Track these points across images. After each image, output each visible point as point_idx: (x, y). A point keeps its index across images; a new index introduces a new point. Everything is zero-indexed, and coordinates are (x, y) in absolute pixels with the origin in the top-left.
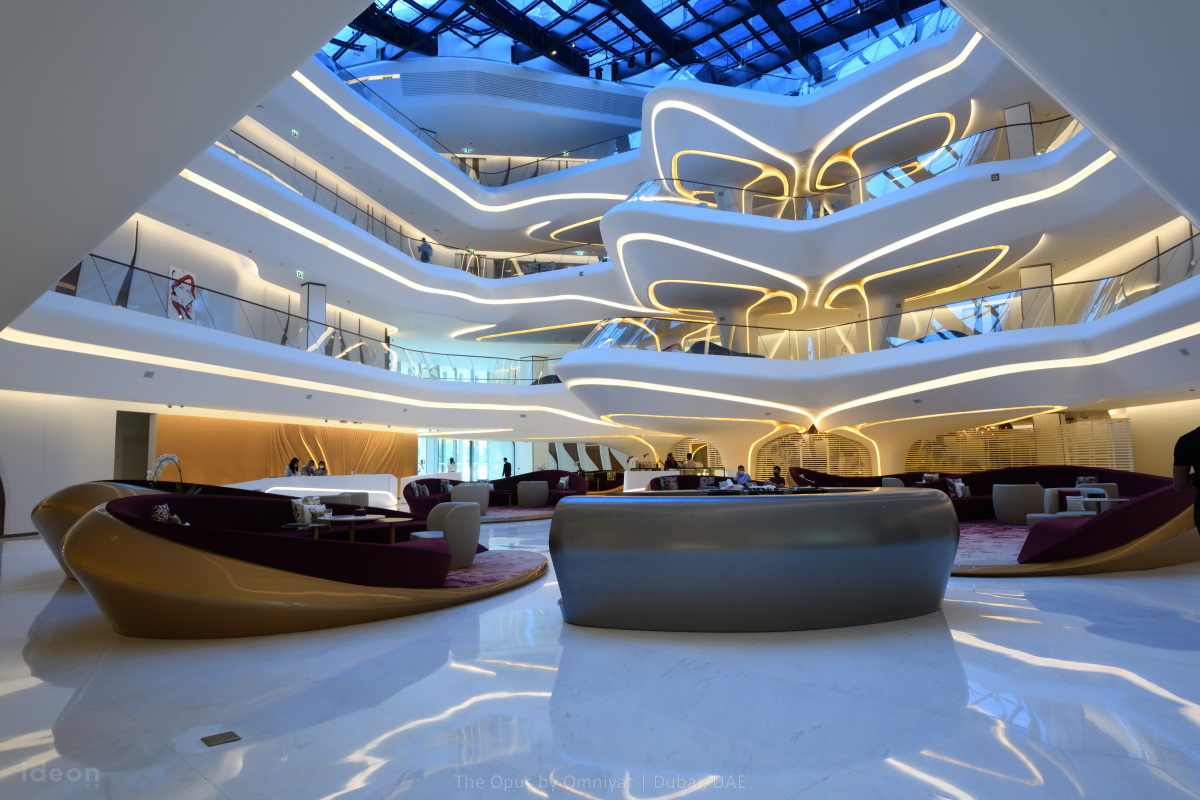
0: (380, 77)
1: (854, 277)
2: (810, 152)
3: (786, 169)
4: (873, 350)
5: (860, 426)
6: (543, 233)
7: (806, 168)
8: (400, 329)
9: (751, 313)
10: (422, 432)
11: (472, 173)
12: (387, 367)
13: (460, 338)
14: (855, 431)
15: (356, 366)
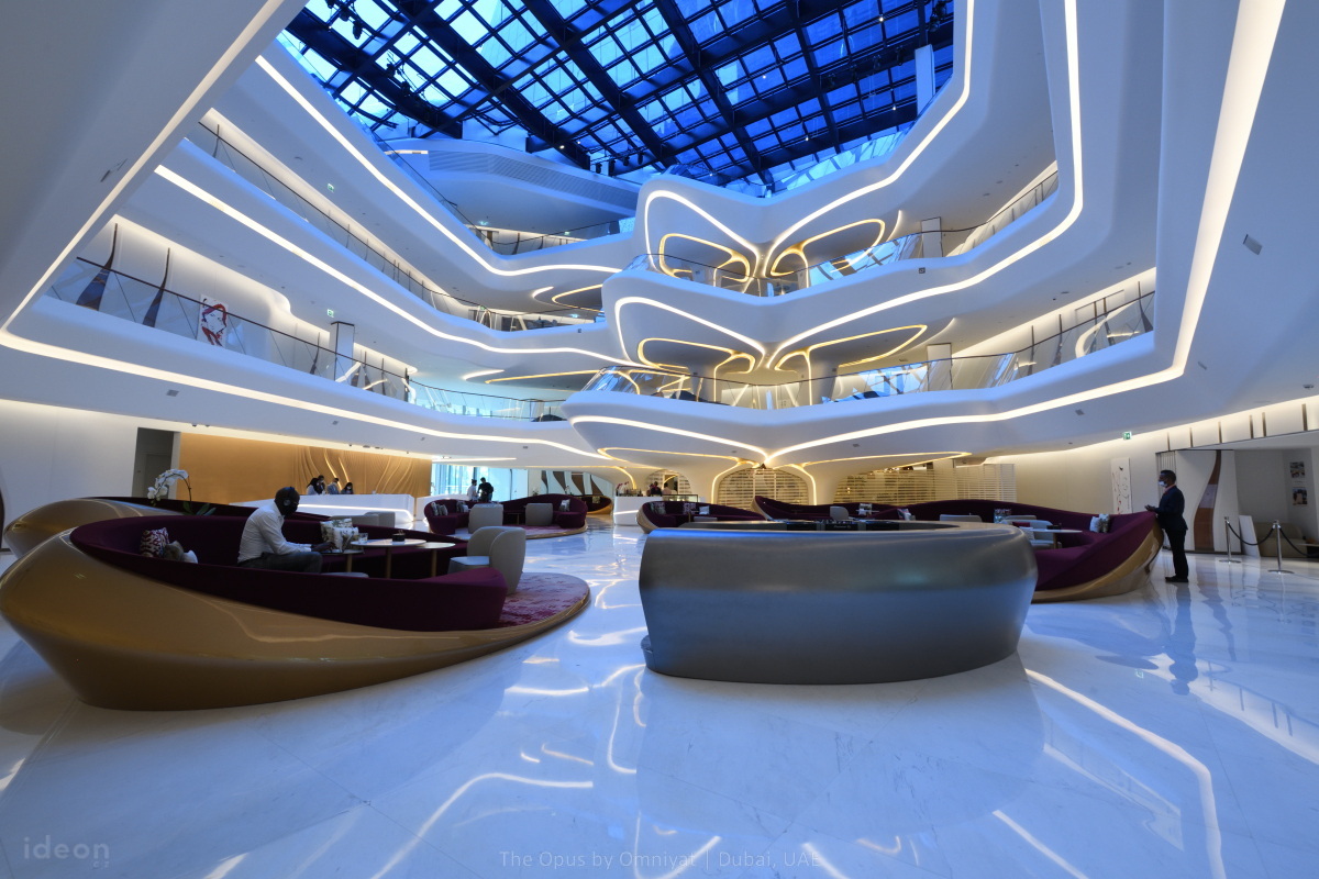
0: (410, 152)
1: (802, 345)
2: (770, 243)
3: (750, 256)
4: (814, 403)
5: (804, 465)
6: (546, 297)
7: (764, 257)
8: (419, 369)
9: (719, 371)
10: (436, 458)
11: (487, 241)
12: (406, 399)
13: (470, 380)
14: (800, 468)
15: (378, 398)
